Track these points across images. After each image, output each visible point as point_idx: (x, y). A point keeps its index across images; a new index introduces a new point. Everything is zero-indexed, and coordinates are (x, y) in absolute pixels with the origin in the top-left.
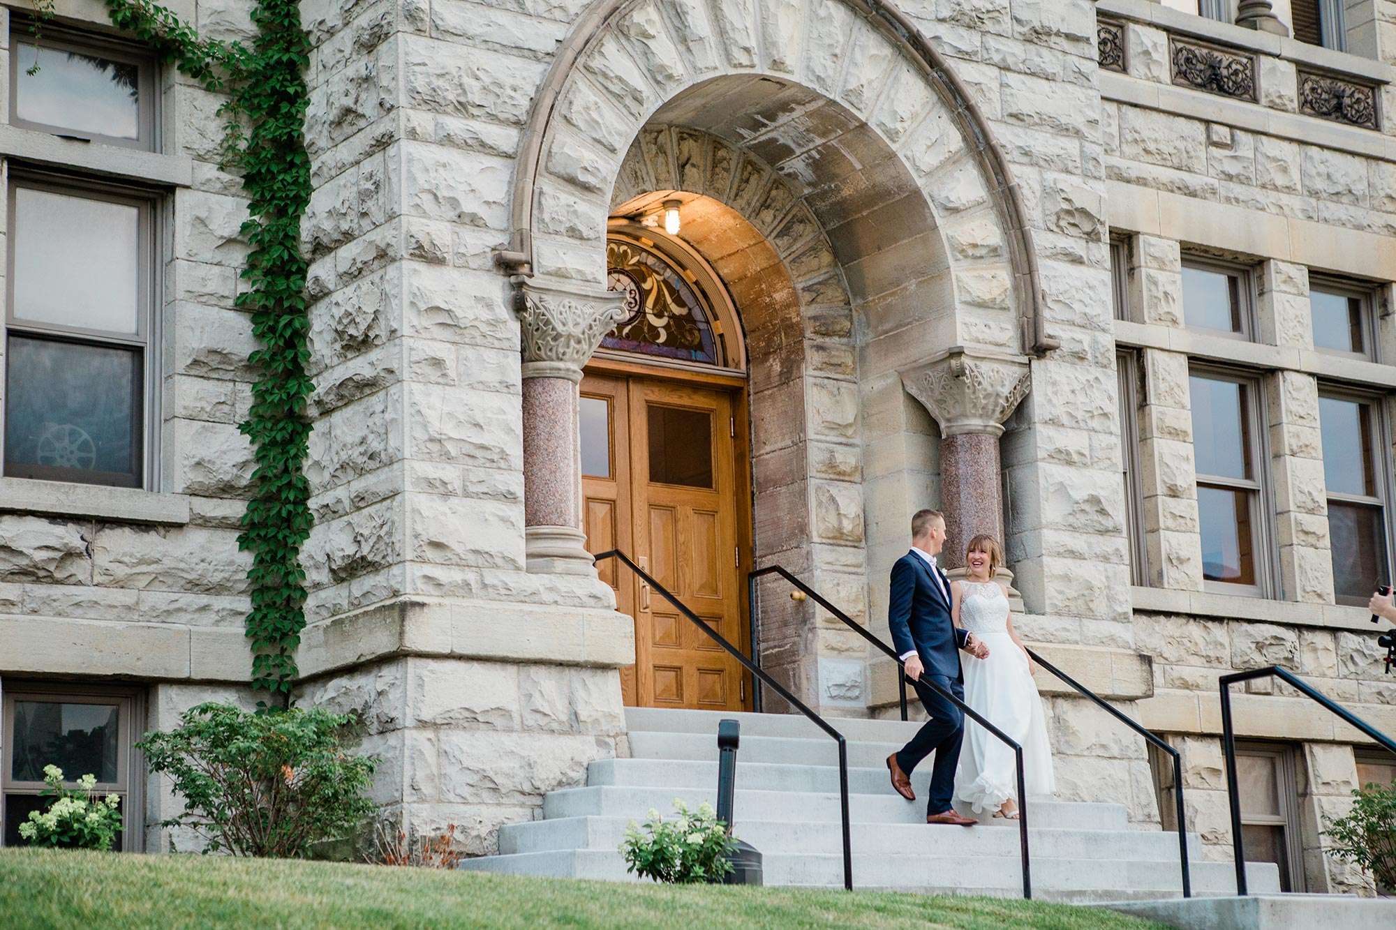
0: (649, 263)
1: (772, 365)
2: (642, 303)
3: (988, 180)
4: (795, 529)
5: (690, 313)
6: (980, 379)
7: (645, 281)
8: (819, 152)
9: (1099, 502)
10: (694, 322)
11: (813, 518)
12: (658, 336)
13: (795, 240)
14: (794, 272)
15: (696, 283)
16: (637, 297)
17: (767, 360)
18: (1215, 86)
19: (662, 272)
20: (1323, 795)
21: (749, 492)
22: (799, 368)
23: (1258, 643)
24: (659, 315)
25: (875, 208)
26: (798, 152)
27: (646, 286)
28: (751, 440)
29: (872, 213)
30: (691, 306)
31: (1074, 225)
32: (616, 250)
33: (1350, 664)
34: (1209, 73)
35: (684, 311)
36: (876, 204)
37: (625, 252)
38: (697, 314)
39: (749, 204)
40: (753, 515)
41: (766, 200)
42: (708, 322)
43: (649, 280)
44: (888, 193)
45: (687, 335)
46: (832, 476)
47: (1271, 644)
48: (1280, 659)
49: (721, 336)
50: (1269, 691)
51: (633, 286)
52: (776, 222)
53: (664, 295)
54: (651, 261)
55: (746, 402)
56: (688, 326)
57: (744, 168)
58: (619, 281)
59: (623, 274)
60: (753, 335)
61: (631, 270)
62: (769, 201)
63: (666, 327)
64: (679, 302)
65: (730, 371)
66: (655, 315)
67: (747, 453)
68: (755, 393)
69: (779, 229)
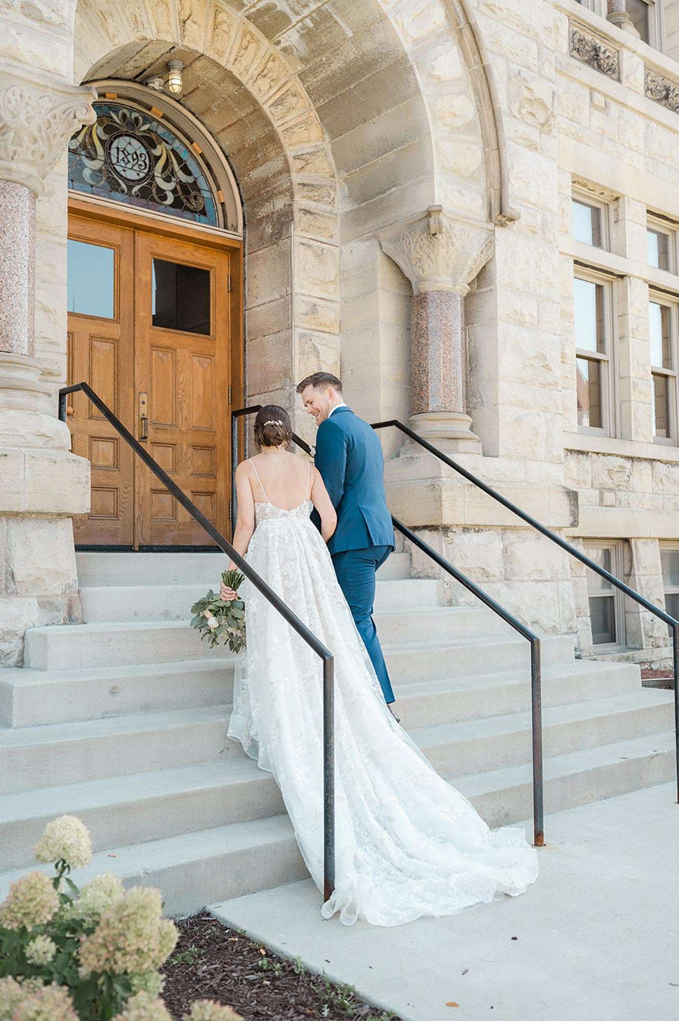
0: (159, 133)
1: (264, 228)
2: (151, 168)
3: (465, 58)
4: (280, 372)
5: (195, 182)
6: (454, 240)
7: (155, 148)
8: (313, 20)
9: (545, 359)
10: (199, 190)
11: (296, 362)
12: (165, 198)
13: (288, 111)
14: (287, 140)
15: (202, 155)
16: (147, 161)
17: (261, 224)
18: (596, 65)
19: (170, 142)
20: (641, 575)
21: (242, 340)
22: (288, 230)
23: (610, 470)
24: (168, 180)
25: (362, 80)
26: (295, 20)
27: (156, 152)
28: (245, 295)
29: (358, 85)
30: (196, 176)
31: (533, 115)
32: (128, 115)
33: (660, 485)
34: (593, 53)
35: (190, 180)
36: (363, 75)
37: (136, 119)
38: (202, 183)
39: (247, 71)
40: (244, 359)
41: (263, 70)
42: (211, 192)
43: (159, 147)
44: (376, 62)
45: (192, 200)
46: (314, 327)
47: (617, 471)
48: (621, 481)
49: (223, 204)
50: (614, 504)
51: (144, 151)
52: (271, 92)
53: (172, 163)
54: (161, 130)
55: (242, 262)
56: (193, 193)
57: (244, 36)
58: (130, 143)
59: (135, 138)
60: (249, 202)
61: (142, 136)
62: (266, 71)
63: (174, 191)
64: (186, 171)
65: (229, 235)
66: (164, 179)
67: (241, 307)
68: (249, 254)
69: (274, 99)
